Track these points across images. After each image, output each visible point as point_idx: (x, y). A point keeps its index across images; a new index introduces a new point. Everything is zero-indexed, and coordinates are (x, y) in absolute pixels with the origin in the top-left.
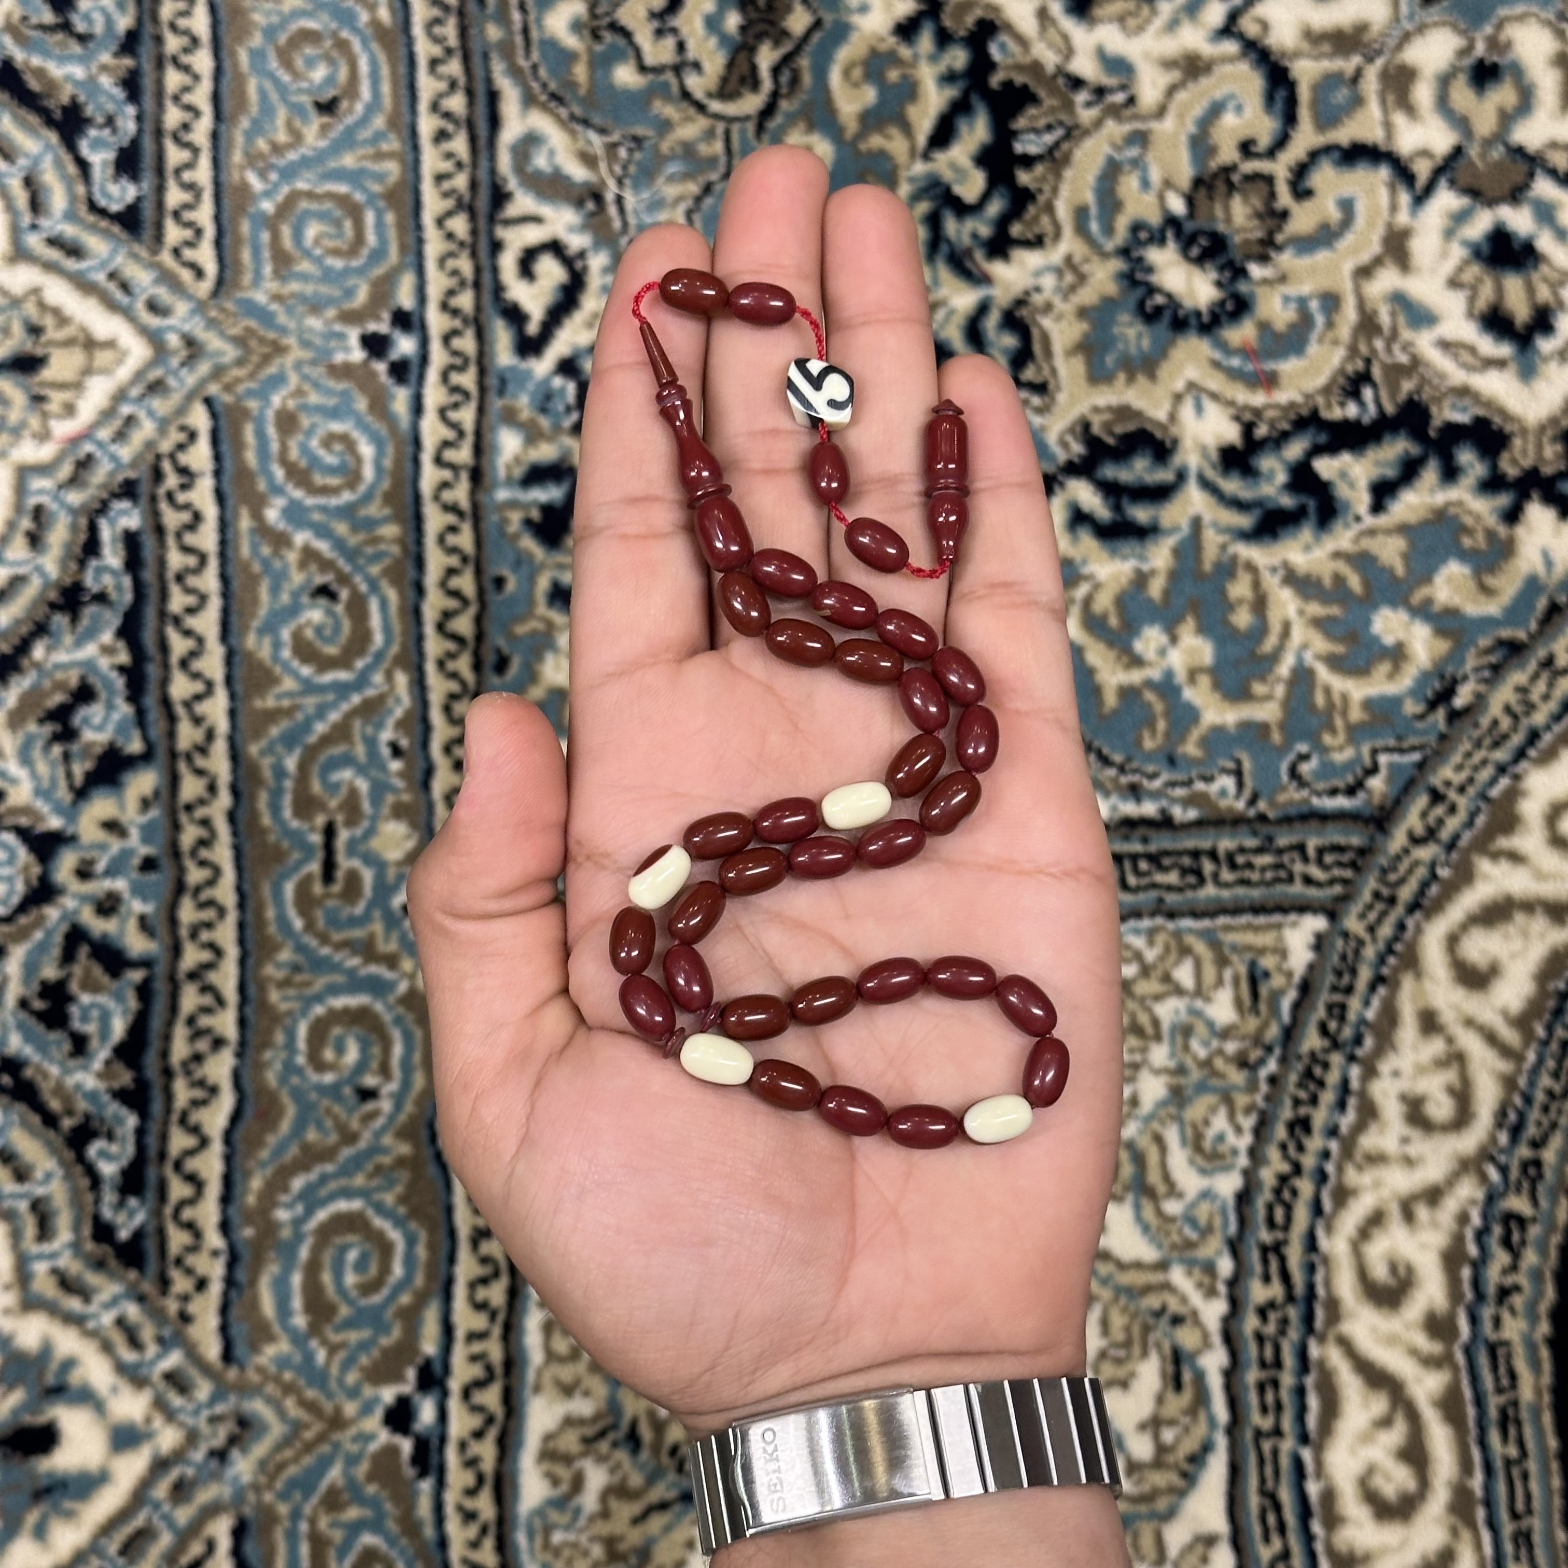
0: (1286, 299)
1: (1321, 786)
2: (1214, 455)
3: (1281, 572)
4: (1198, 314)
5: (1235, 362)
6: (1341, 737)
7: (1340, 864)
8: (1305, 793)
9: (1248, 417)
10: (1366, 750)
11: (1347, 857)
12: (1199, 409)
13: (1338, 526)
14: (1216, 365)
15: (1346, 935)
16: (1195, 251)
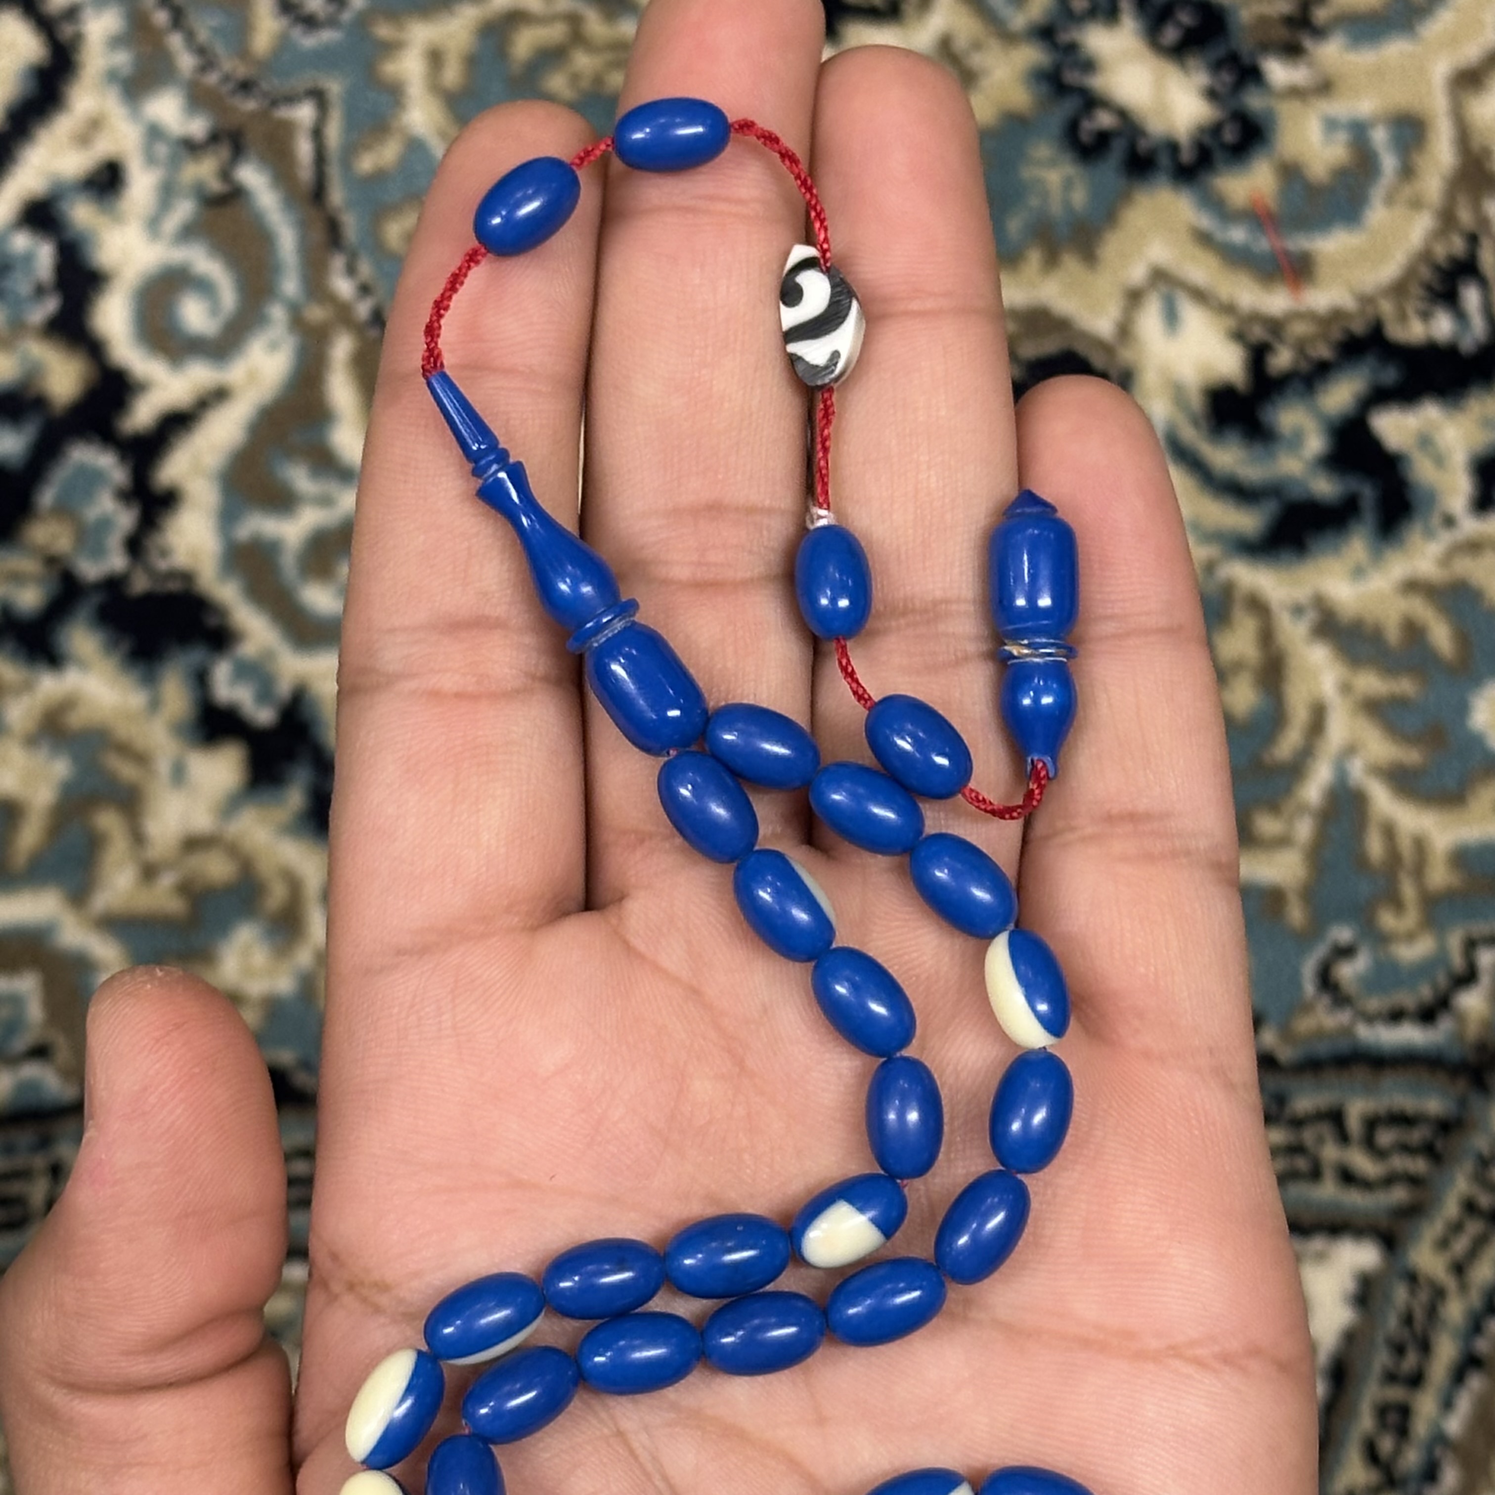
0: (1331, 125)
1: (1374, 1004)
2: (1197, 402)
3: (1311, 616)
4: (1173, 147)
5: (1238, 235)
6: (1411, 918)
7: (1406, 1149)
8: (1343, 1017)
9: (1258, 333)
10: (1455, 942)
11: (1417, 1136)
12: (1171, 318)
13: (1414, 534)
14: (1204, 239)
15: (1412, 1278)
16: (1171, 35)
